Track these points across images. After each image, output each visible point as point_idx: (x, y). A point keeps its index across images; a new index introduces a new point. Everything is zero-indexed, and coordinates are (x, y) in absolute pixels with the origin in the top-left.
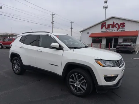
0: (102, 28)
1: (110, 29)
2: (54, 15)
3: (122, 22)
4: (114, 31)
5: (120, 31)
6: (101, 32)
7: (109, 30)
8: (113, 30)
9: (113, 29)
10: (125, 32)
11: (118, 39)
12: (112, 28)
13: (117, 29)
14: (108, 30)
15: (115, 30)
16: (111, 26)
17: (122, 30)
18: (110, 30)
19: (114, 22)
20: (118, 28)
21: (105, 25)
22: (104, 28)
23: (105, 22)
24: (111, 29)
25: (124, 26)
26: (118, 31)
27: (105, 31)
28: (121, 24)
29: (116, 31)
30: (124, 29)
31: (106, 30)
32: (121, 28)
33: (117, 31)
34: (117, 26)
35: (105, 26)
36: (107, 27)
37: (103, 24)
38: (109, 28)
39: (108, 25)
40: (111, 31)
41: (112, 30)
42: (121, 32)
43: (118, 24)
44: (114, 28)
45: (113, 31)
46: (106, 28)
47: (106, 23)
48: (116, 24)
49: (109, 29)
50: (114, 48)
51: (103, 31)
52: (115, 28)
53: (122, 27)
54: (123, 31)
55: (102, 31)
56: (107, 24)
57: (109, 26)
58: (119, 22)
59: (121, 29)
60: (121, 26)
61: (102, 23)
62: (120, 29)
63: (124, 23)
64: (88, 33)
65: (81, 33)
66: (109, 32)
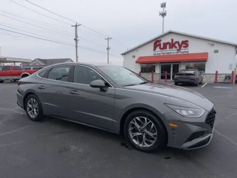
0: (155, 49)
2: (78, 27)
3: (184, 40)
5: (181, 53)
7: (165, 52)
8: (172, 52)
9: (171, 49)
10: (188, 55)
11: (178, 65)
12: (170, 48)
13: (178, 50)
14: (163, 52)
15: (175, 51)
16: (168, 46)
17: (185, 52)
18: (168, 52)
20: (178, 48)
22: (158, 49)
23: (160, 39)
24: (168, 50)
25: (187, 45)
26: (179, 53)
27: (159, 53)
28: (183, 42)
29: (175, 54)
30: (187, 50)
31: (161, 52)
32: (182, 48)
33: (178, 53)
34: (177, 45)
36: (162, 47)
37: (156, 43)
38: (166, 48)
39: (164, 43)
41: (169, 52)
42: (183, 55)
43: (178, 42)
44: (172, 48)
46: (160, 48)
47: (160, 40)
48: (176, 42)
49: (165, 50)
50: (173, 79)
51: (156, 53)
52: (174, 49)
53: (184, 47)
55: (155, 54)
56: (162, 43)
57: (165, 45)
58: (180, 40)
59: (184, 51)
60: (183, 45)
61: (155, 41)
62: (182, 51)
63: (188, 41)
64: (134, 56)
65: (124, 56)
66: (166, 54)
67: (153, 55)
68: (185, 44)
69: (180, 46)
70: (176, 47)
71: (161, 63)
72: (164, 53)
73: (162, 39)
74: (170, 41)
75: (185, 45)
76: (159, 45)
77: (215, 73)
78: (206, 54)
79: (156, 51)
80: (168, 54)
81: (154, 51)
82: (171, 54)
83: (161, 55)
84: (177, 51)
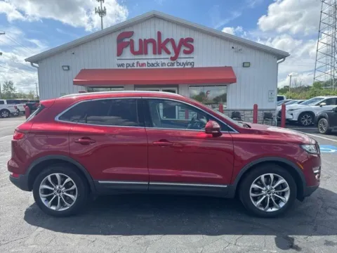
0: (119, 53)
1: (148, 57)
3: (184, 37)
4: (161, 67)
5: (180, 67)
6: (119, 65)
7: (145, 62)
8: (159, 61)
9: (157, 56)
10: (194, 70)
12: (154, 53)
14: (141, 62)
15: (166, 61)
17: (187, 64)
18: (150, 62)
19: (159, 34)
20: (173, 55)
22: (127, 52)
23: (130, 30)
24: (151, 58)
25: (191, 50)
26: (175, 67)
27: (130, 62)
28: (183, 42)
29: (167, 67)
30: (191, 60)
31: (135, 62)
32: (182, 55)
33: (173, 64)
34: (169, 47)
36: (137, 48)
38: (146, 53)
39: (140, 40)
40: (153, 65)
41: (154, 61)
42: (184, 69)
43: (172, 41)
44: (160, 53)
45: (158, 65)
46: (133, 51)
48: (168, 40)
49: (144, 57)
51: (125, 62)
52: (164, 55)
53: (186, 52)
54: (189, 66)
55: (122, 65)
56: (136, 39)
59: (184, 61)
60: (183, 48)
61: (119, 33)
62: (179, 60)
63: (192, 40)
64: (68, 67)
65: (37, 65)
66: (147, 67)
67: (117, 67)
68: (187, 45)
69: (177, 51)
70: (168, 53)
72: (143, 65)
73: (134, 29)
74: (155, 37)
76: (129, 43)
77: (252, 108)
78: (229, 69)
79: (122, 57)
80: (151, 67)
81: (119, 58)
82: (158, 67)
83: (136, 67)
84: (170, 61)
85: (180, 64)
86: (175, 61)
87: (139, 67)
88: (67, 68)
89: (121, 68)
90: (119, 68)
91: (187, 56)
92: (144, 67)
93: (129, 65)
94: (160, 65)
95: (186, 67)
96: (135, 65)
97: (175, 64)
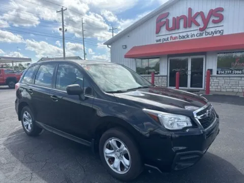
1: (180, 31)
3: (214, 8)
4: (190, 38)
5: (208, 36)
6: (157, 41)
7: (177, 35)
8: (189, 33)
9: (188, 29)
10: (222, 37)
11: (202, 59)
12: (185, 27)
13: (201, 30)
14: (174, 36)
15: (195, 33)
16: (182, 23)
17: (216, 32)
18: (181, 35)
20: (202, 26)
21: (165, 20)
22: (164, 30)
23: (167, 12)
24: (182, 33)
25: (221, 18)
26: (204, 36)
27: (165, 37)
28: (212, 13)
29: (196, 37)
30: (220, 29)
31: (169, 36)
32: (211, 25)
33: (201, 35)
34: (199, 20)
35: (167, 22)
37: (161, 19)
38: (178, 28)
40: (184, 37)
41: (184, 34)
42: (213, 37)
44: (190, 26)
45: (188, 36)
47: (168, 14)
48: (197, 14)
49: (176, 31)
50: (191, 86)
51: (161, 38)
52: (194, 27)
53: (214, 22)
54: (218, 34)
55: (160, 40)
59: (213, 30)
61: (158, 16)
62: (208, 30)
63: (221, 9)
64: (126, 46)
65: (110, 46)
66: (178, 40)
67: (156, 43)
70: (198, 25)
71: (169, 56)
72: (175, 38)
73: (170, 11)
74: (186, 14)
75: (216, 19)
76: (165, 22)
79: (160, 34)
80: (182, 39)
81: (157, 35)
82: (188, 39)
83: (170, 41)
84: (199, 32)
85: (208, 33)
86: (204, 32)
87: (172, 41)
88: (124, 47)
89: (159, 42)
90: (158, 43)
91: (216, 25)
92: (176, 40)
93: (165, 39)
94: (190, 36)
95: (215, 35)
96: (169, 39)
97: (204, 34)
